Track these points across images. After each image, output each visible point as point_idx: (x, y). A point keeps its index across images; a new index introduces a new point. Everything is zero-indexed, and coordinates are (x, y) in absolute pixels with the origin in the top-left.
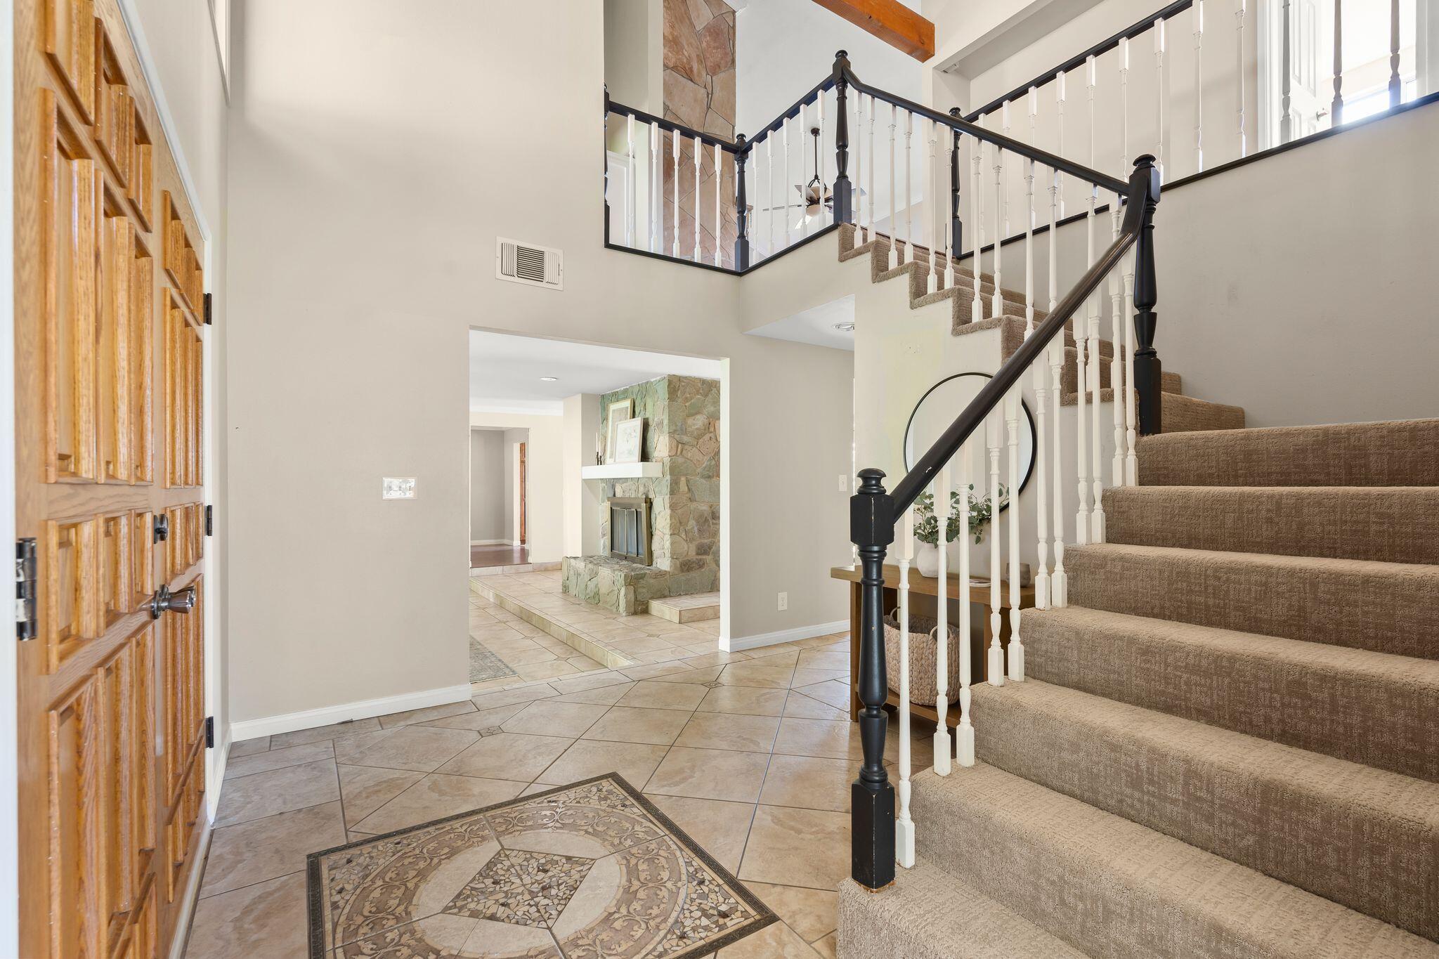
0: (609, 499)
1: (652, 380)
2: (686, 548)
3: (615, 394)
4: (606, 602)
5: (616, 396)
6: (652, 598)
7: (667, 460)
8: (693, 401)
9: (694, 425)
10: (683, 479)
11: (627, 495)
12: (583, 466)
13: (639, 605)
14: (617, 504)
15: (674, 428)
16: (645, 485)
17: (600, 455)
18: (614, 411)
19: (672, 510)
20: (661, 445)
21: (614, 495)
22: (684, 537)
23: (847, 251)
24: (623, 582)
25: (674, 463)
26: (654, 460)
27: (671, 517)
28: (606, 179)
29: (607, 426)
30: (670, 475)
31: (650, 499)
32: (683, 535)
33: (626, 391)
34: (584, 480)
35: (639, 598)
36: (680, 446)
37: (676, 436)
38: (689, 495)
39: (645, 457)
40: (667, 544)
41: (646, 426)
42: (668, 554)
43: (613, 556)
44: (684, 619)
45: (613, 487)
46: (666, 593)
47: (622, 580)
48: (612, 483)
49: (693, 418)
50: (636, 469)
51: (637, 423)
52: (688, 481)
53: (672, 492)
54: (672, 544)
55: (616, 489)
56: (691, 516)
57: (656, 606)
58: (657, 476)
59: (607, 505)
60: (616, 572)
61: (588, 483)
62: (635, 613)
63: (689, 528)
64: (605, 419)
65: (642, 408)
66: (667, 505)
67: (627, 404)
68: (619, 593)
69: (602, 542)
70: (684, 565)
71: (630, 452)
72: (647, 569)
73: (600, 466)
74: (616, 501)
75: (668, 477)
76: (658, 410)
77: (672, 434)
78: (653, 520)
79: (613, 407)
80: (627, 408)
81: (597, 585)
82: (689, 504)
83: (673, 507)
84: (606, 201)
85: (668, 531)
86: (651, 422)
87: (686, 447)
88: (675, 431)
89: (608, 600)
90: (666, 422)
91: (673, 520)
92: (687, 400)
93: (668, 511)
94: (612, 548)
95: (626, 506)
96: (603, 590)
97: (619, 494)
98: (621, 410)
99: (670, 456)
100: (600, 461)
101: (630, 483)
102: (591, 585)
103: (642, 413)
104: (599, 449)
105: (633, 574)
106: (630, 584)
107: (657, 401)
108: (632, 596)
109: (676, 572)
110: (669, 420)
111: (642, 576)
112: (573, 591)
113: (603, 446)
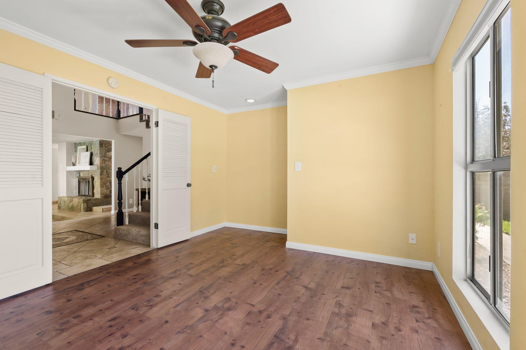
0: (77, 177)
1: (94, 140)
2: (106, 191)
3: (80, 143)
4: (76, 209)
5: (80, 144)
6: (94, 206)
7: (99, 165)
8: (109, 147)
9: (109, 155)
10: (105, 171)
11: (85, 176)
12: (67, 166)
13: (88, 209)
14: (81, 179)
15: (102, 155)
16: (91, 172)
17: (74, 163)
18: (80, 149)
19: (101, 180)
20: (97, 160)
21: (80, 176)
22: (105, 188)
23: (141, 120)
24: (83, 202)
25: (102, 166)
26: (95, 165)
27: (100, 182)
28: (75, 93)
29: (77, 153)
30: (100, 169)
31: (93, 177)
32: (105, 187)
33: (84, 143)
34: (67, 171)
35: (88, 206)
36: (104, 161)
37: (102, 158)
38: (107, 176)
39: (91, 163)
40: (99, 190)
41: (92, 155)
42: (99, 193)
43: (79, 195)
44: (104, 211)
45: (79, 173)
46: (99, 205)
47: (82, 201)
48: (79, 172)
49: (109, 153)
50: (87, 167)
51: (88, 154)
52: (107, 171)
53: (101, 175)
54: (101, 190)
55: (80, 174)
56: (108, 182)
57: (95, 208)
58: (96, 170)
59: (77, 179)
60: (80, 199)
61: (69, 173)
62: (87, 211)
63: (107, 185)
64: (76, 151)
65: (90, 149)
66: (99, 178)
67: (85, 147)
68: (81, 206)
69: (75, 191)
70: (105, 196)
71: (86, 162)
72: (92, 198)
73: (74, 166)
74: (80, 177)
75: (99, 170)
76: (96, 149)
77: (101, 157)
78: (94, 184)
79: (79, 147)
80: (85, 148)
81: (72, 204)
82: (107, 178)
83: (101, 179)
84: (75, 98)
85: (99, 186)
86: (93, 153)
87: (106, 161)
88: (102, 157)
89: (77, 208)
90: (99, 154)
91: (101, 183)
92: (106, 147)
93: (100, 180)
94: (79, 193)
95: (84, 179)
96: (75, 205)
97: (82, 175)
98: (82, 149)
99: (100, 164)
100: (74, 165)
101: (86, 172)
102: (70, 205)
103: (90, 150)
104: (73, 161)
105: (86, 199)
106: (85, 202)
107: (96, 147)
108: (86, 206)
109: (102, 199)
110: (100, 153)
111: (90, 200)
112: (62, 208)
113: (75, 160)
